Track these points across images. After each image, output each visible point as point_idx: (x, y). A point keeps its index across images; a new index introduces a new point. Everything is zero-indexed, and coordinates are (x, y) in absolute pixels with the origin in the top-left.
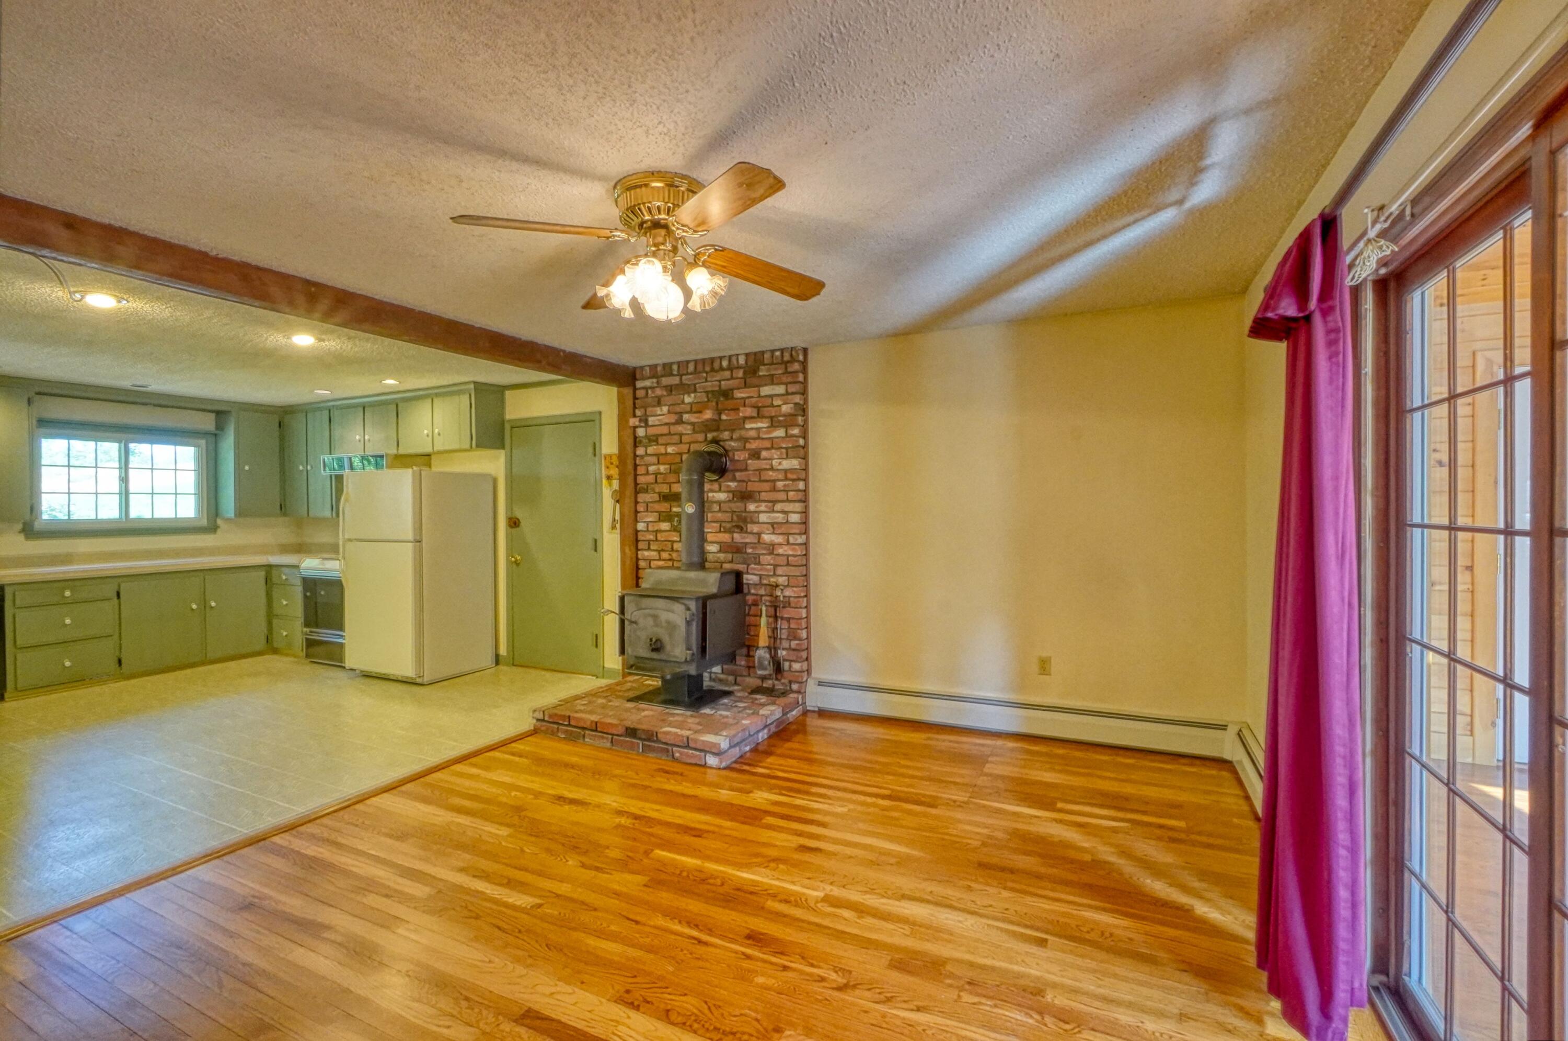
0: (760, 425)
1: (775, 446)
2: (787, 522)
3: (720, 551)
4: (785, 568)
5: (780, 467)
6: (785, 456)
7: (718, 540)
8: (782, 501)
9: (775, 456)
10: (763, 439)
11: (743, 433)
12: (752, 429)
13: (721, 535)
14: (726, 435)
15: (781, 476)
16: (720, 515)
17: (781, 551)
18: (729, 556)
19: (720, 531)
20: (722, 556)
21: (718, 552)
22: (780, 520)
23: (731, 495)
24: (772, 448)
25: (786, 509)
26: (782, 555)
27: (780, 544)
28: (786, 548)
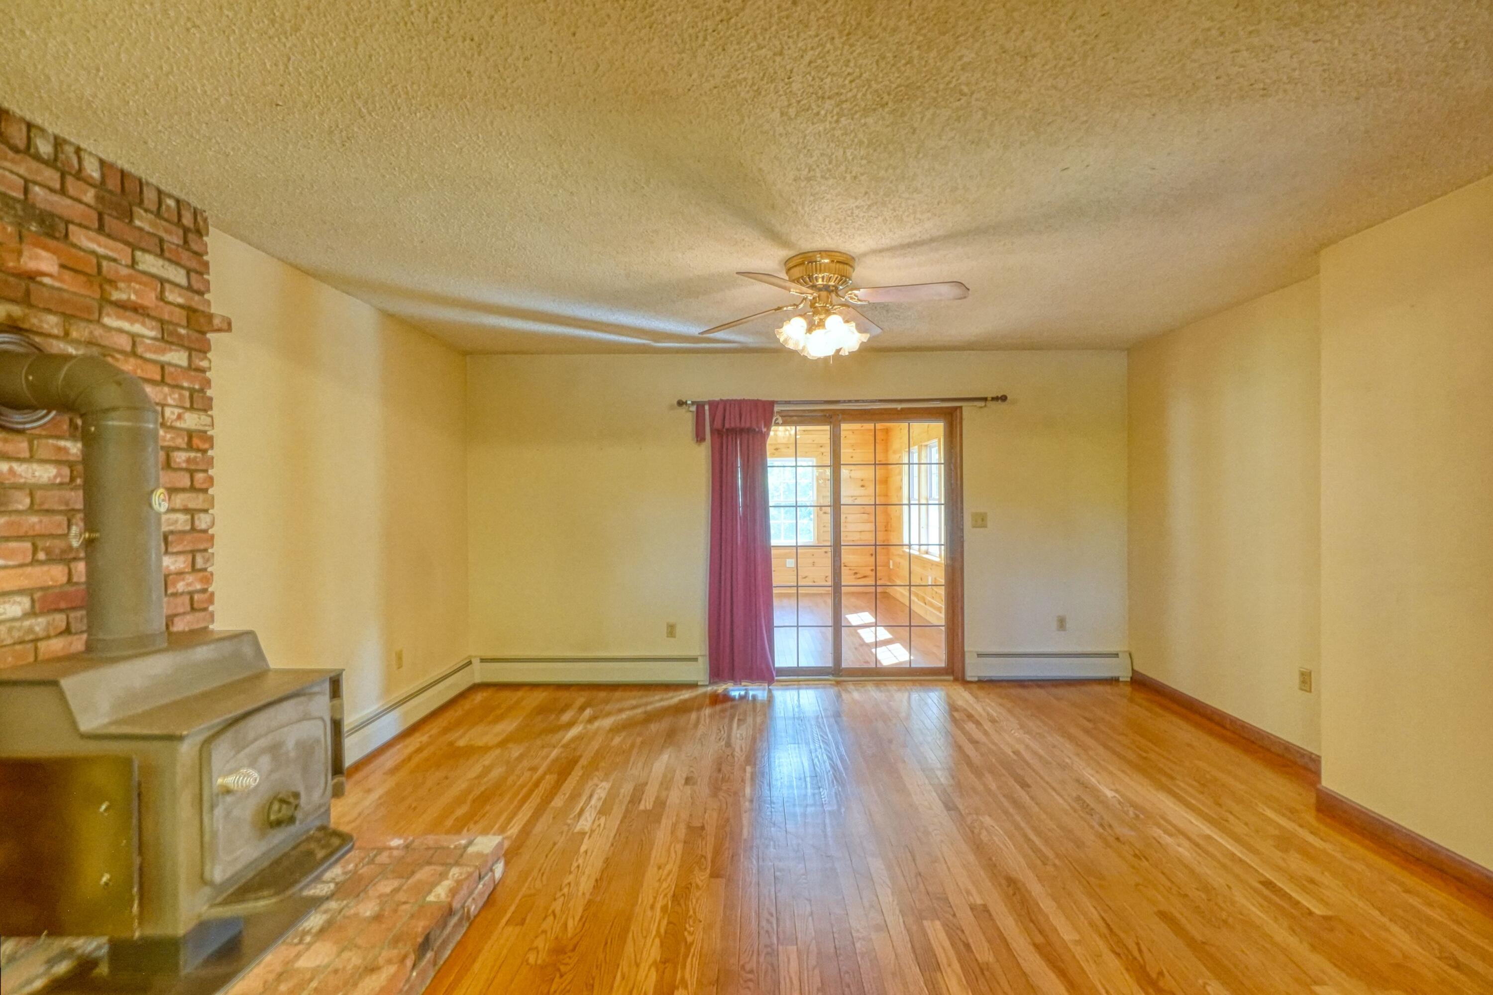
0: (137, 328)
1: (168, 380)
2: (193, 529)
3: (32, 613)
4: (189, 617)
5: (178, 424)
6: (188, 405)
7: (25, 583)
8: (183, 490)
9: (170, 401)
10: (146, 360)
11: (98, 332)
12: (121, 331)
13: (37, 570)
14: (51, 323)
15: (181, 442)
16: (34, 519)
17: (181, 586)
18: (60, 620)
19: (34, 562)
20: (39, 624)
21: (26, 615)
22: (179, 527)
23: (66, 471)
24: (163, 382)
25: (191, 505)
26: (182, 594)
27: (180, 574)
28: (190, 578)
